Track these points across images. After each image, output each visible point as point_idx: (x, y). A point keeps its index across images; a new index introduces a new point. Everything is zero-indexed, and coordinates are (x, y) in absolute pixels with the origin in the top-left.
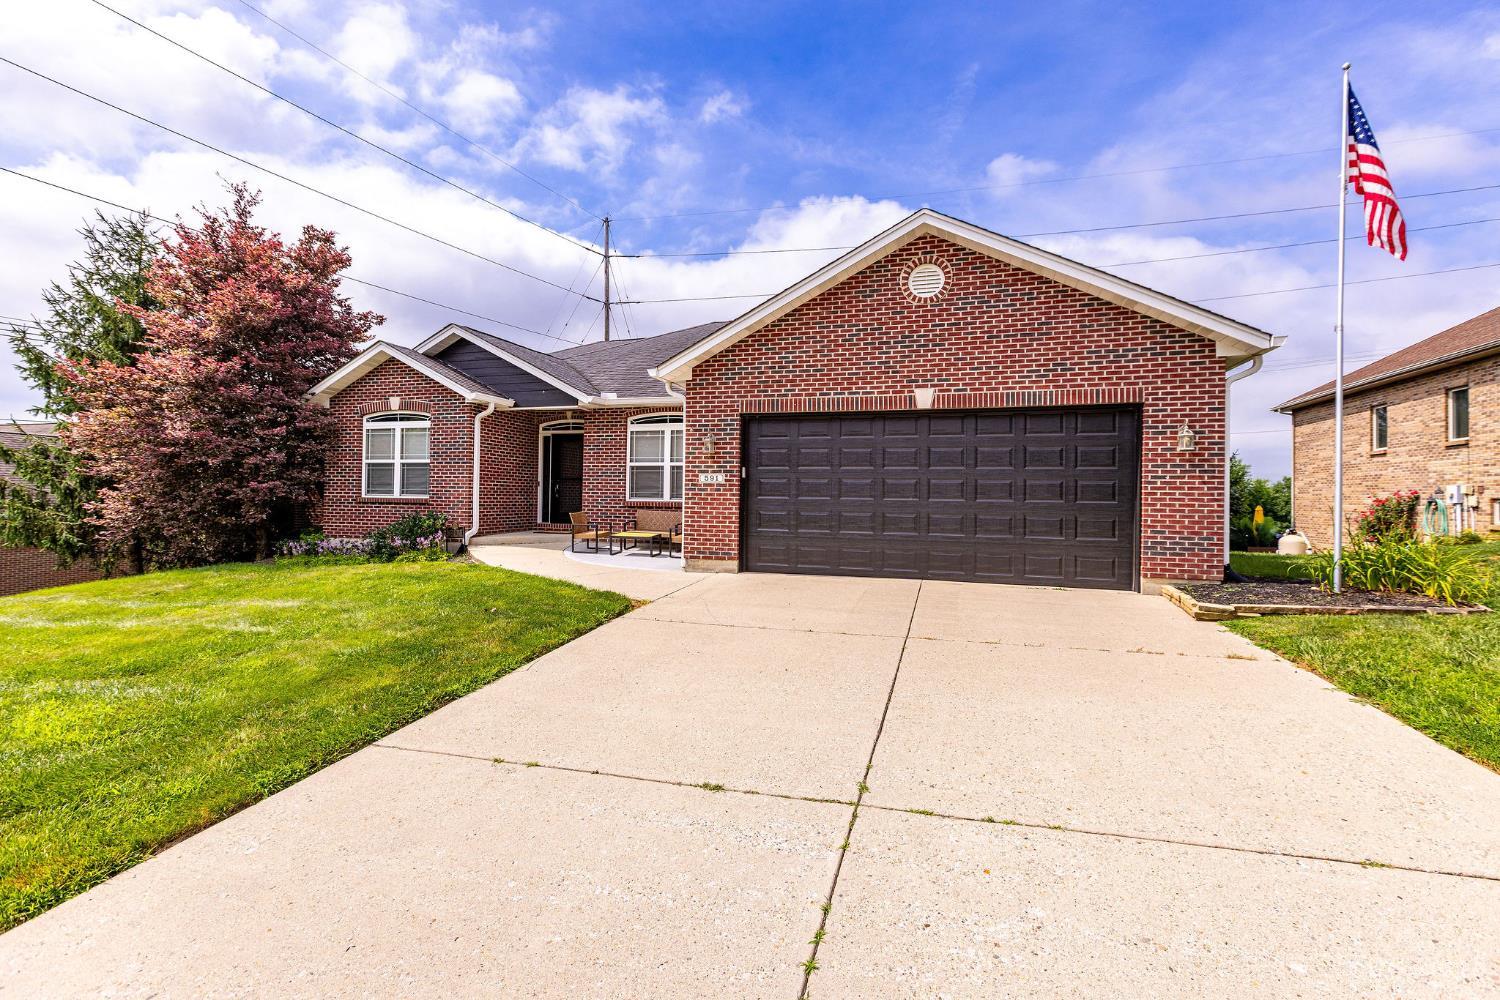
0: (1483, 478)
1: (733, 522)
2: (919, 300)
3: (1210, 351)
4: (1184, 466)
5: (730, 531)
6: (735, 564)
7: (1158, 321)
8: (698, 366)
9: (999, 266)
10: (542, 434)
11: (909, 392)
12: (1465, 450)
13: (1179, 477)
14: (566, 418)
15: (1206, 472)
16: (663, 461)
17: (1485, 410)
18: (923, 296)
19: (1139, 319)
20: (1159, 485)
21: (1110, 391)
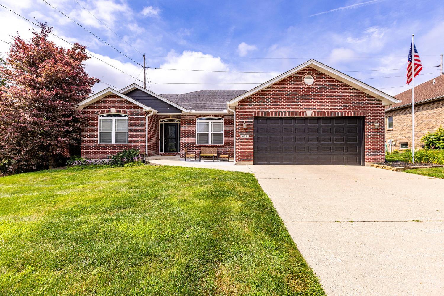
0: (397, 138)
1: (252, 150)
2: (307, 85)
3: (381, 103)
4: (375, 133)
5: (251, 153)
6: (252, 163)
7: (369, 95)
8: (240, 101)
9: (329, 77)
10: (160, 123)
11: (305, 111)
12: (392, 131)
13: (374, 136)
14: (170, 118)
15: (380, 134)
16: (208, 132)
17: (397, 122)
18: (308, 84)
19: (364, 94)
20: (369, 138)
21: (357, 113)
